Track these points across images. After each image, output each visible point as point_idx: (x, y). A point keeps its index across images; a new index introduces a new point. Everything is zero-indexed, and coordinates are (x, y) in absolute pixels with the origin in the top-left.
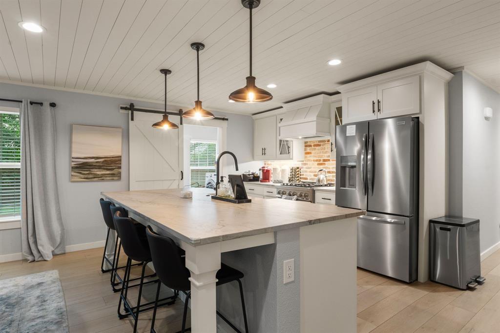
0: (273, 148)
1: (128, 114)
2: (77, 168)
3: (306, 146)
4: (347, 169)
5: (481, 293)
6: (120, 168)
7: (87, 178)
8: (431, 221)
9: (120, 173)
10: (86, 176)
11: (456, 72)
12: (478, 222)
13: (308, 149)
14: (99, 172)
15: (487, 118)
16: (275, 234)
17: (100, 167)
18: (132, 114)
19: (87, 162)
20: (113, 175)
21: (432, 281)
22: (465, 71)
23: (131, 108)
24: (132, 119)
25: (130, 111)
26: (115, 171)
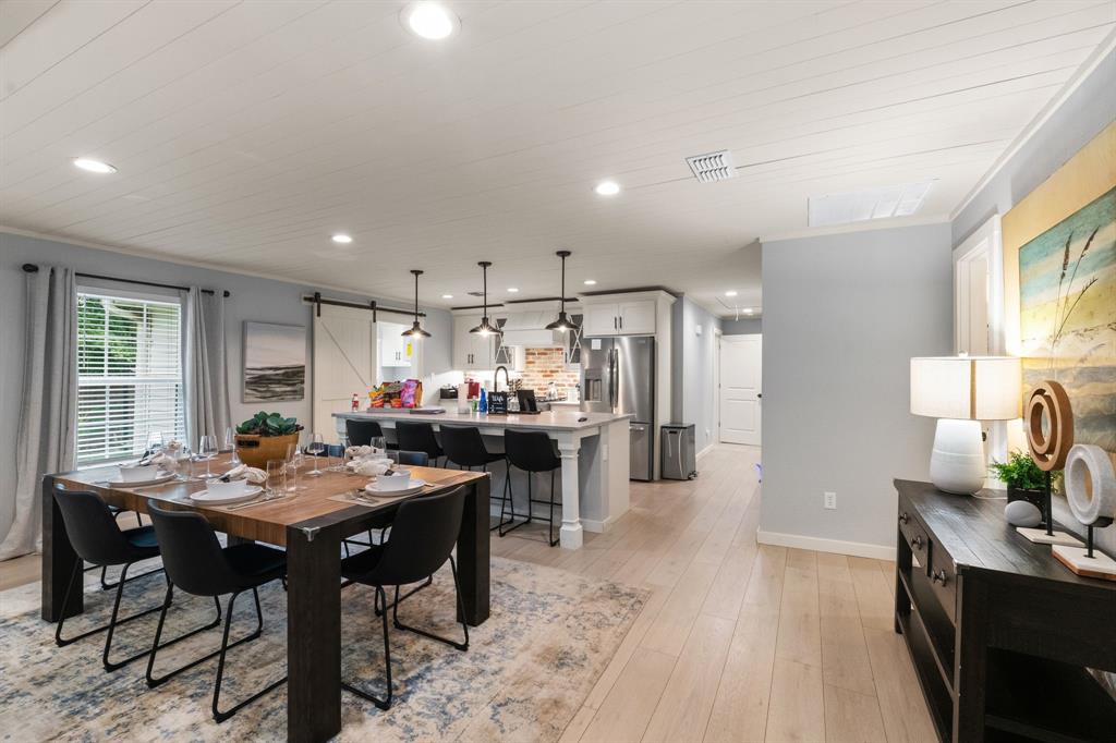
0: (487, 353)
1: (312, 307)
2: (251, 383)
3: (528, 354)
4: (591, 383)
5: (697, 482)
6: (303, 382)
7: (264, 398)
8: (662, 427)
9: (303, 389)
10: (263, 394)
11: (678, 296)
12: (693, 426)
13: (531, 358)
14: (278, 389)
15: (698, 335)
16: (600, 427)
17: (279, 382)
18: (319, 307)
19: (264, 376)
20: (295, 391)
21: (663, 478)
22: (685, 296)
23: (316, 299)
24: (319, 315)
25: (316, 304)
26: (297, 388)
